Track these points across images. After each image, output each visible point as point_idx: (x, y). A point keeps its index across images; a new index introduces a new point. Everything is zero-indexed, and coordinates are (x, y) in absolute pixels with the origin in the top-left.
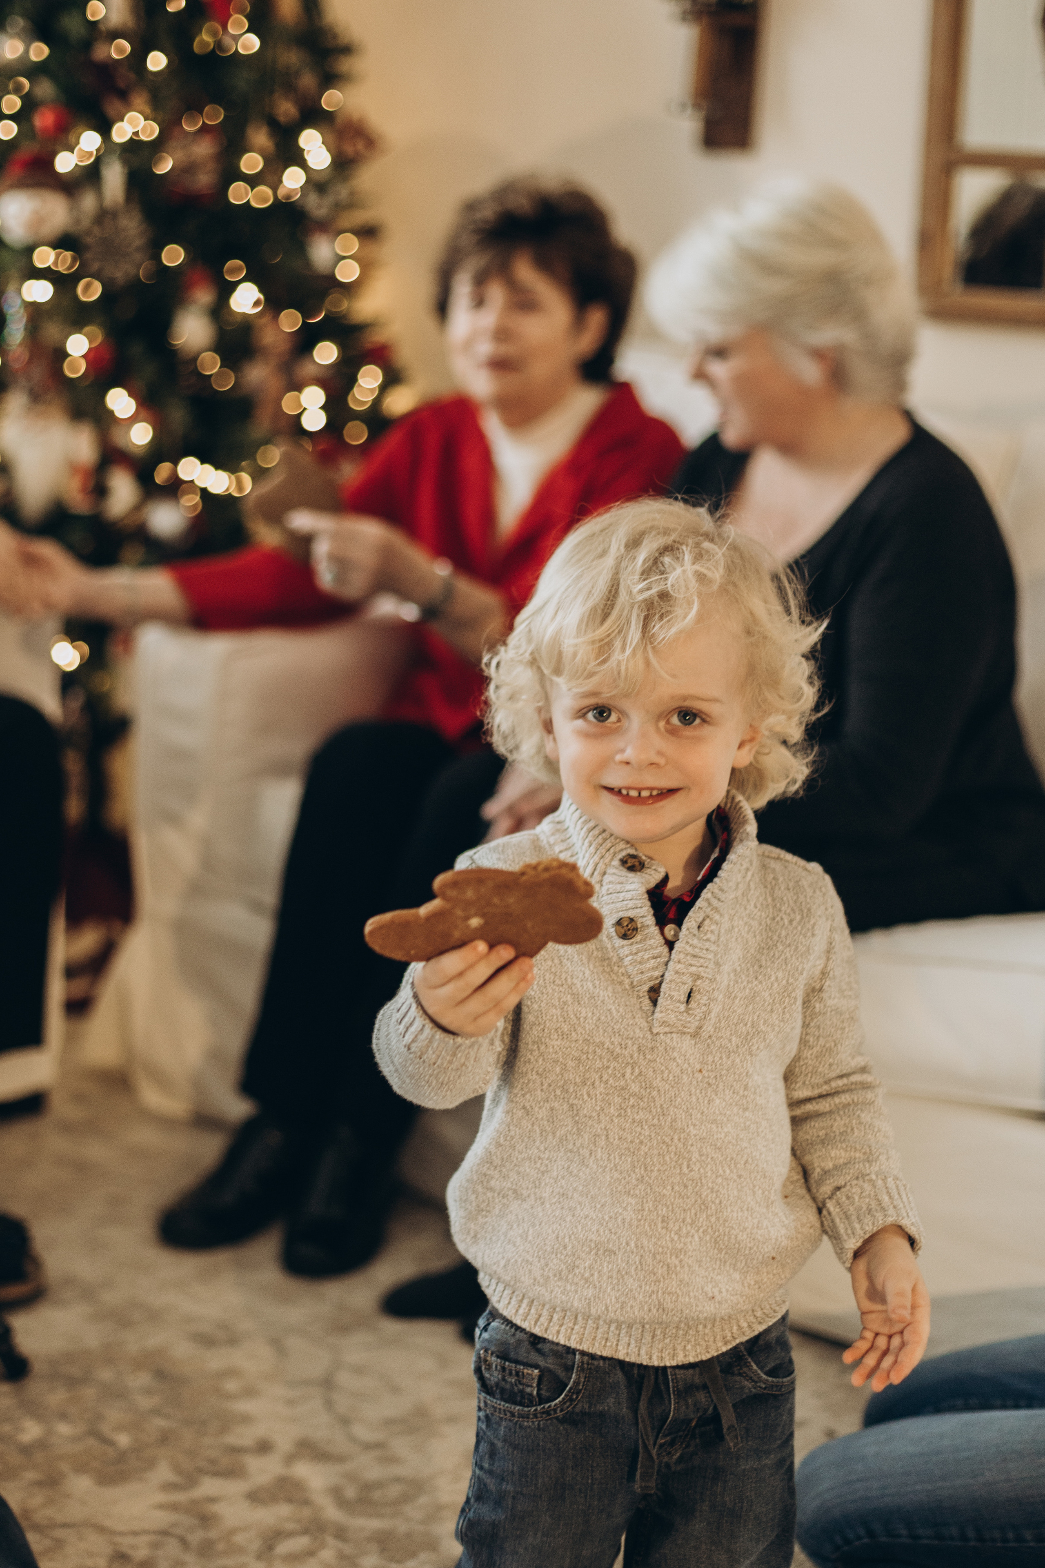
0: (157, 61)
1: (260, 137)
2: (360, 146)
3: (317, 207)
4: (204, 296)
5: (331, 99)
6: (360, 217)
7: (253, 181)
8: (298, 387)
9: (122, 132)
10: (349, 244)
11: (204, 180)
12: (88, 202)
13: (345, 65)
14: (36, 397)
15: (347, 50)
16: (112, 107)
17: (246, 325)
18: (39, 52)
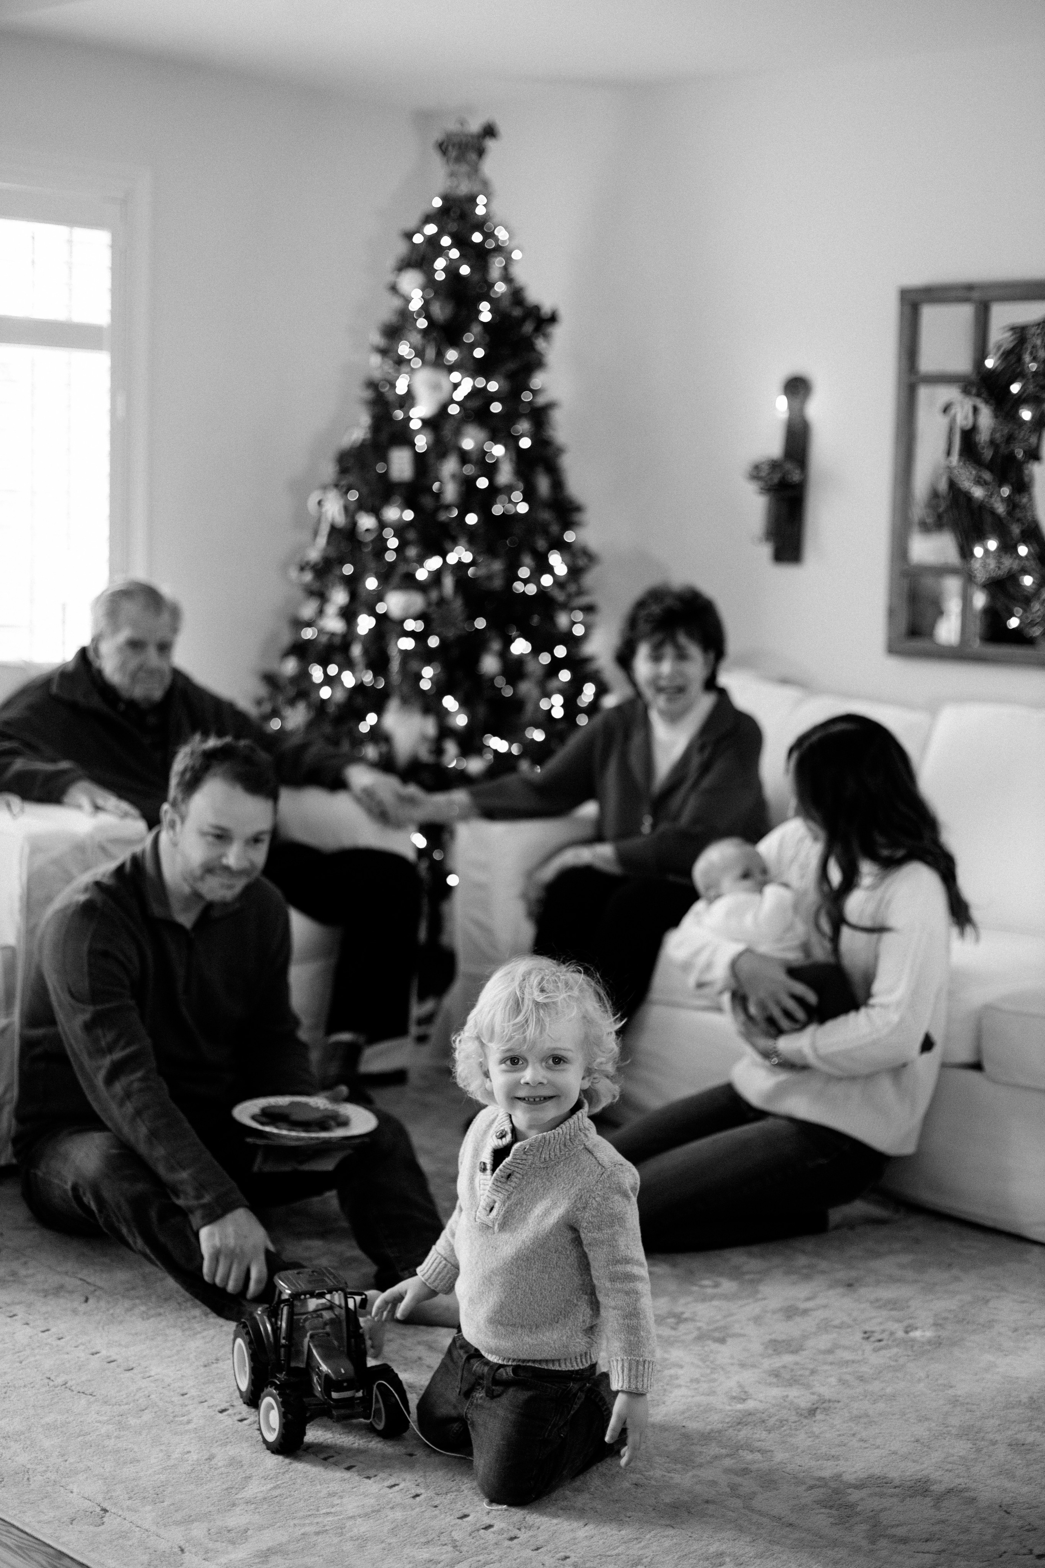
0: (472, 519)
1: (527, 559)
2: (586, 560)
3: (560, 596)
4: (496, 646)
5: (569, 537)
6: (584, 600)
7: (526, 582)
8: (549, 696)
9: (452, 559)
10: (579, 616)
11: (497, 583)
12: (434, 595)
13: (577, 517)
14: (405, 701)
15: (578, 509)
16: (447, 545)
17: (520, 661)
18: (409, 515)
